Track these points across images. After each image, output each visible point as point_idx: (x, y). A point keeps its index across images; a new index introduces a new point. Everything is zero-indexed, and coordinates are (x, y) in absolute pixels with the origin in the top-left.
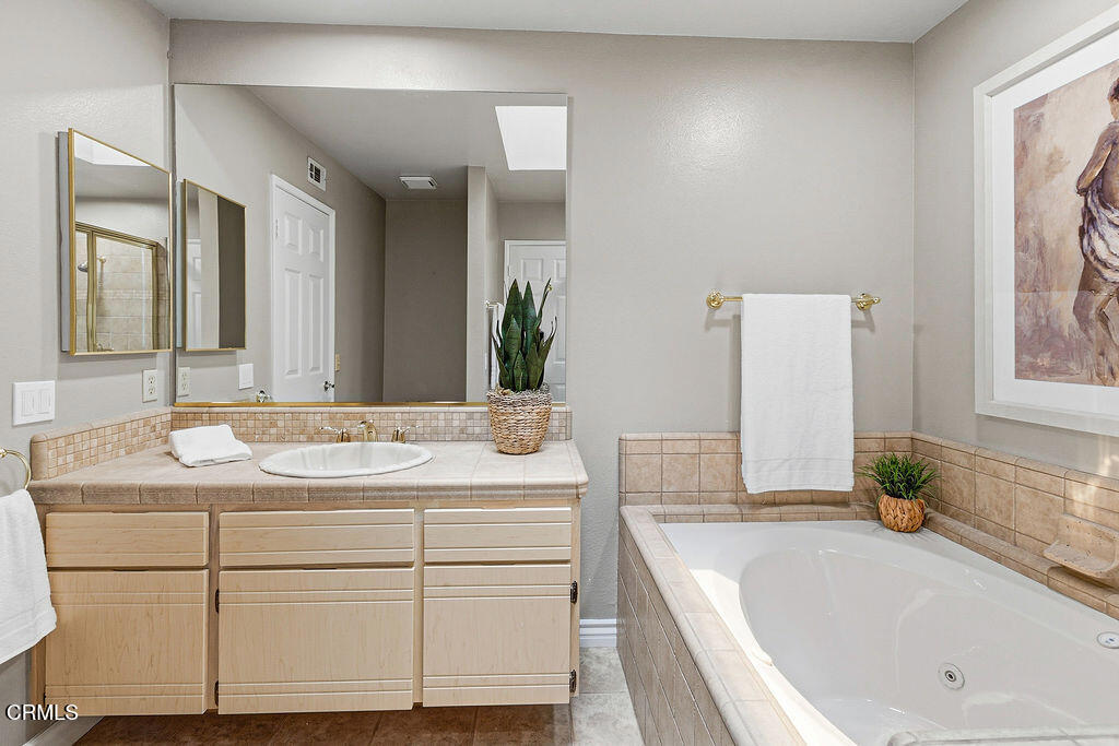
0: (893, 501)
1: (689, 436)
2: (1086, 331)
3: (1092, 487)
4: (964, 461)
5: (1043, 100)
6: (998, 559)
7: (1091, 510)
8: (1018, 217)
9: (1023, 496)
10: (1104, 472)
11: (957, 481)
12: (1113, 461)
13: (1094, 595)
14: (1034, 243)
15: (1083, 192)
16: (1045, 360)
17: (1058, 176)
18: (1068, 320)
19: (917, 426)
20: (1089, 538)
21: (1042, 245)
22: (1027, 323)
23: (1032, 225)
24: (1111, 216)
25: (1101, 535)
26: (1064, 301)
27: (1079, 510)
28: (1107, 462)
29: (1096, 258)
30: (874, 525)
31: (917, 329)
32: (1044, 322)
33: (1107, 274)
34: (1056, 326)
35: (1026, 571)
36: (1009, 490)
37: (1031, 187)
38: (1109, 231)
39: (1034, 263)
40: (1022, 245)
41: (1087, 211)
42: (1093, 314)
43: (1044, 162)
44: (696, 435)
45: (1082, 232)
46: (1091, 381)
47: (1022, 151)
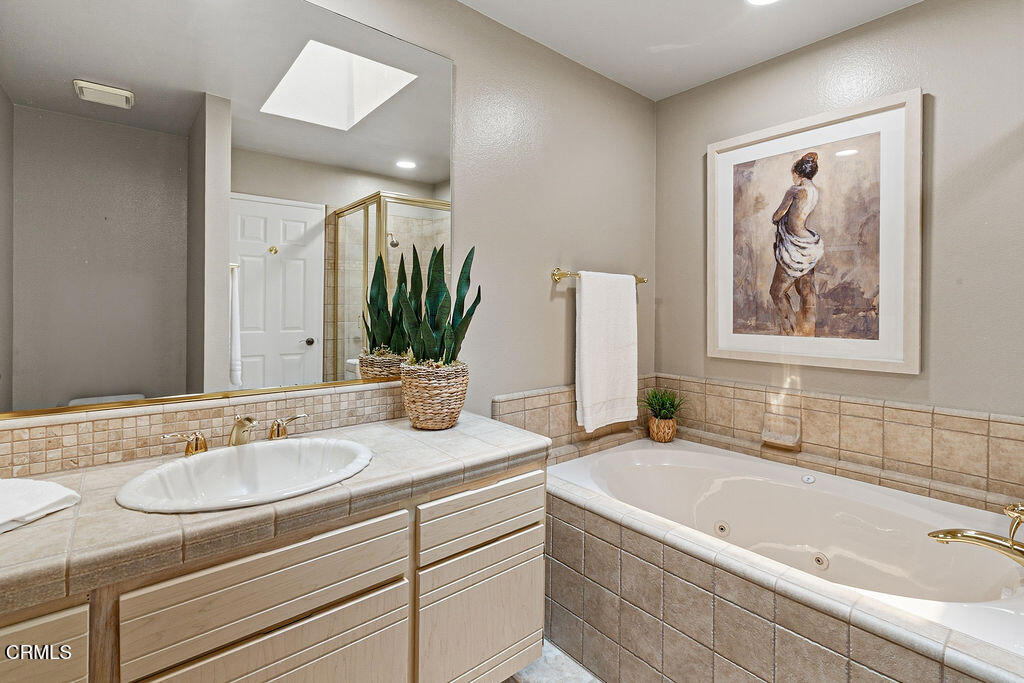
0: (663, 423)
1: (541, 391)
2: (777, 304)
3: (782, 396)
4: (697, 389)
5: (752, 164)
6: (728, 447)
7: (781, 409)
8: (736, 233)
9: (739, 406)
10: (787, 386)
11: (694, 403)
12: (792, 379)
13: (789, 456)
14: (746, 250)
15: (776, 223)
16: (752, 322)
17: (762, 211)
18: (766, 298)
19: (658, 368)
20: (782, 425)
21: (751, 251)
22: (741, 298)
23: (744, 239)
24: (793, 239)
25: (788, 421)
26: (764, 287)
27: (774, 409)
28: (789, 380)
29: (784, 262)
30: (646, 441)
31: (658, 302)
32: (751, 298)
33: (790, 272)
34: (759, 301)
35: (747, 451)
36: (730, 403)
37: (744, 215)
38: (791, 248)
39: (745, 262)
40: (738, 250)
41: (778, 235)
42: (781, 294)
43: (753, 202)
44: (546, 391)
45: (775, 247)
46: (780, 334)
47: (739, 192)
